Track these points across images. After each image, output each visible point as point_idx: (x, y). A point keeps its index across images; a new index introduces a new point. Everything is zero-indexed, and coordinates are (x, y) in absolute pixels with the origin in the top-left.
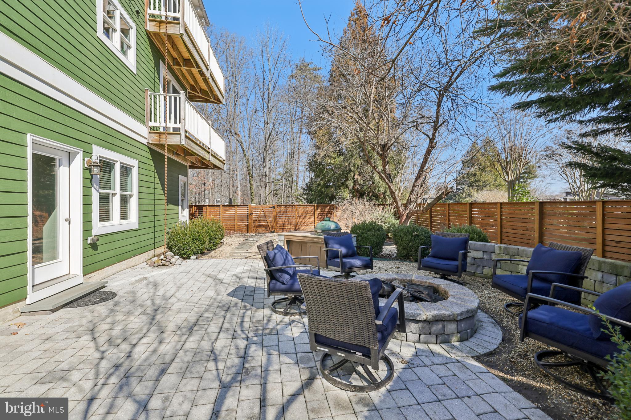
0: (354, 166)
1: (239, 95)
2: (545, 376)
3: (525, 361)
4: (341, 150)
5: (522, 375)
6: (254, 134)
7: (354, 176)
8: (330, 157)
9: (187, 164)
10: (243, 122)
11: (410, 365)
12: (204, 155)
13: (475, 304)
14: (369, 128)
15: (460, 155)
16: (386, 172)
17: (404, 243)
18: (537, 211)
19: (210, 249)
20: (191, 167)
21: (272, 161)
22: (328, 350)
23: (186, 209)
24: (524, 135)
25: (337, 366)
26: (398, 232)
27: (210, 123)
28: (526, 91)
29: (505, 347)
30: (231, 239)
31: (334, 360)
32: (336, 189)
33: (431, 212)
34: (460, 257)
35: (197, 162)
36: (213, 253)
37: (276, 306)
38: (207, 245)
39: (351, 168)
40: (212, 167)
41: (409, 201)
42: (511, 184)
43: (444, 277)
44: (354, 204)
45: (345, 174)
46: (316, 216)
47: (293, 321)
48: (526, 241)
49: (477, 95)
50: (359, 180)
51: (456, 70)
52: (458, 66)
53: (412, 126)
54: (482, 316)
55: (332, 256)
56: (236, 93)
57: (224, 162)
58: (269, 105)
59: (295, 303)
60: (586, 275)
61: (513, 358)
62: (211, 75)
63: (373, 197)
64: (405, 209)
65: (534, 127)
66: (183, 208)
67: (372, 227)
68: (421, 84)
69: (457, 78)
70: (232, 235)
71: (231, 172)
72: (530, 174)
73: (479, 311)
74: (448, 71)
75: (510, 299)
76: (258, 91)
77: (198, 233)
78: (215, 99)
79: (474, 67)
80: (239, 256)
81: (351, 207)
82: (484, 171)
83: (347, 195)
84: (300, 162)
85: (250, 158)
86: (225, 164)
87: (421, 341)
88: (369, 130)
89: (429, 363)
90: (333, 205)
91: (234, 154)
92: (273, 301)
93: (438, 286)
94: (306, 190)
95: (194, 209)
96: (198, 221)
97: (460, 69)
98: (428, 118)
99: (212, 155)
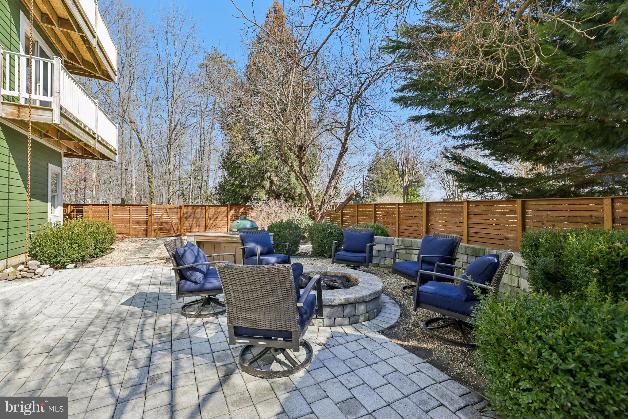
0: (271, 166)
1: (135, 77)
2: (431, 337)
3: (417, 329)
4: (257, 149)
5: (415, 340)
6: (155, 124)
7: (270, 176)
8: (246, 156)
9: (62, 151)
10: (140, 109)
11: (325, 346)
12: (88, 141)
13: (380, 287)
14: (286, 128)
15: (367, 161)
16: (302, 173)
17: (319, 240)
18: (424, 210)
19: (95, 256)
20: (66, 155)
21: (177, 157)
22: (248, 341)
23: (59, 207)
24: (415, 147)
25: (257, 357)
26: (313, 230)
27: (97, 102)
28: (418, 106)
29: (402, 321)
30: (124, 245)
31: (253, 353)
32: (251, 189)
33: (342, 213)
34: (368, 249)
35: (76, 148)
36: (99, 260)
37: (186, 310)
38: (91, 251)
39: (268, 168)
40: (99, 157)
41: (324, 202)
42: (406, 189)
43: (354, 268)
44: (271, 205)
45: (262, 174)
46: (230, 217)
47: (207, 323)
48: (417, 236)
49: (381, 107)
50: (275, 180)
51: (365, 81)
52: (367, 78)
53: (327, 130)
54: (384, 298)
55: (249, 255)
56: (131, 73)
57: (116, 152)
58: (175, 93)
59: (209, 304)
60: (457, 257)
61: (408, 327)
62: (98, 44)
63: (288, 199)
64: (320, 210)
65: (423, 142)
66: (54, 206)
67: (290, 226)
68: (336, 90)
69: (365, 89)
70: (125, 240)
71: (124, 167)
72: (418, 182)
73: (382, 294)
74: (358, 82)
75: (406, 282)
76: (160, 75)
77: (79, 235)
78: (103, 75)
79: (379, 82)
80: (136, 262)
81: (267, 207)
82: (385, 179)
83: (263, 195)
84: (210, 160)
85: (149, 152)
86: (116, 154)
87: (336, 324)
88: (287, 130)
89: (344, 342)
90: (248, 206)
91: (127, 146)
92: (182, 304)
93: (350, 275)
94: (219, 189)
95: (70, 209)
96: (78, 221)
97: (367, 81)
98: (340, 123)
99: (99, 141)
